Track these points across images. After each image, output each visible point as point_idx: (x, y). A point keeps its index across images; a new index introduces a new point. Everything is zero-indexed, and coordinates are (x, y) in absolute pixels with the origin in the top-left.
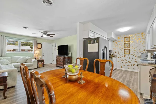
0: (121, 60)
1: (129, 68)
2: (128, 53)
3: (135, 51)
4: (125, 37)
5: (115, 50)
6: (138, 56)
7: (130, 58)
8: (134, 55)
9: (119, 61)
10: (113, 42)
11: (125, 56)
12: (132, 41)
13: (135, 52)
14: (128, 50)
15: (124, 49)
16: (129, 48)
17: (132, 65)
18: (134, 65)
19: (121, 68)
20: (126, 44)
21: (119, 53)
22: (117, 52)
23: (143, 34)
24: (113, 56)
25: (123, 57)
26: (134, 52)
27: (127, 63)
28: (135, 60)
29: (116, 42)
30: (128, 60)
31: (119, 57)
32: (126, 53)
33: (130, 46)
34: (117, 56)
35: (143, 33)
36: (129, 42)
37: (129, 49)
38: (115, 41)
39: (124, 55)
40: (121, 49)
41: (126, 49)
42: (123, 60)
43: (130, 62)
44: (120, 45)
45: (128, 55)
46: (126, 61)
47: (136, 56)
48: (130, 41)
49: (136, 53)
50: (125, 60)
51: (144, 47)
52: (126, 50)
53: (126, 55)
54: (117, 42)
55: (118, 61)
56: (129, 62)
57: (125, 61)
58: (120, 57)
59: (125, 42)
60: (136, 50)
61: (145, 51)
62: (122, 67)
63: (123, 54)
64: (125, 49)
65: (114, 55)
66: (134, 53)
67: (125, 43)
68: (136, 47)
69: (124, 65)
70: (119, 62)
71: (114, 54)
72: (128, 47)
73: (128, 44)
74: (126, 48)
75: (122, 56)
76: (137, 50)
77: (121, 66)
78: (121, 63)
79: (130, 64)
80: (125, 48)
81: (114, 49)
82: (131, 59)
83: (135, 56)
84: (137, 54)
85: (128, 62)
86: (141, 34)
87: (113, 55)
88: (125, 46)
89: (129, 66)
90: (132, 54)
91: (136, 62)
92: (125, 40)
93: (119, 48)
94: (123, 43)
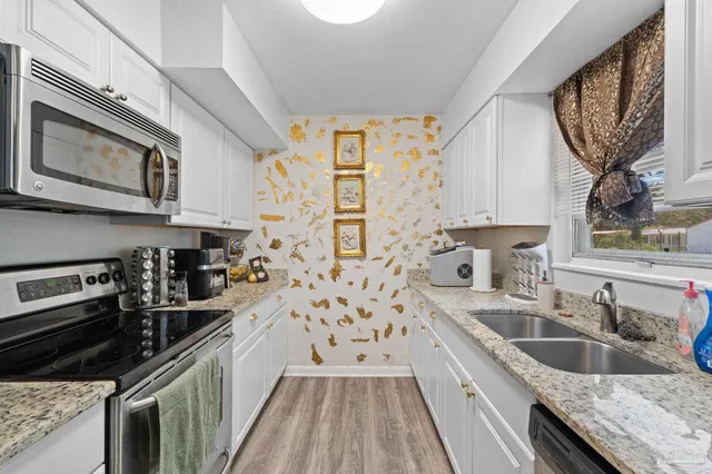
0: (314, 304)
1: (361, 358)
2: (358, 251)
3: (393, 233)
4: (337, 133)
5: (270, 225)
6: (410, 272)
7: (365, 286)
8: (390, 262)
9: (303, 315)
10: (260, 157)
11: (335, 273)
12: (375, 164)
13: (395, 239)
14: (356, 228)
15: (331, 217)
16: (363, 210)
17: (381, 335)
18: (388, 332)
19: (314, 366)
20: (342, 184)
21: (301, 248)
22: (287, 247)
23: (434, 125)
24: (259, 281)
25: (328, 277)
26: (389, 240)
27: (351, 321)
28: (394, 296)
29: (279, 166)
30: (357, 298)
31: (297, 283)
32: (343, 252)
33: (367, 201)
34: (285, 271)
35: (434, 119)
36: (362, 167)
37: (362, 221)
38: (274, 152)
39: (330, 263)
40: (311, 215)
41: (345, 216)
42: (326, 304)
43: (370, 315)
44: (304, 185)
45: (357, 262)
46: (341, 311)
47: (397, 272)
48: (369, 166)
49: (397, 250)
50: (341, 300)
51: (437, 207)
52: (342, 229)
53: (341, 262)
54: (286, 164)
55: (294, 315)
56: (361, 312)
57: (339, 310)
58: (305, 281)
59: (337, 168)
60: (396, 227)
61: (440, 233)
62: (317, 359)
63: (324, 259)
64: (337, 222)
65: (265, 266)
66: (387, 249)
67: (337, 178)
68: (400, 210)
69: (332, 342)
70: (302, 321)
71: (267, 260)
72: (357, 206)
73: (357, 184)
74: (345, 211)
75: (321, 277)
76: (403, 228)
77: (313, 346)
78: (315, 324)
79: (367, 327)
80: (338, 211)
81: (263, 217)
82: (373, 289)
83: (391, 269)
84: (406, 253)
85: (355, 316)
86: (422, 123)
87: (256, 271)
88: (340, 195)
89: (360, 340)
90: (378, 258)
91: (400, 309)
92: (336, 149)
93: (301, 210)
94: (326, 171)
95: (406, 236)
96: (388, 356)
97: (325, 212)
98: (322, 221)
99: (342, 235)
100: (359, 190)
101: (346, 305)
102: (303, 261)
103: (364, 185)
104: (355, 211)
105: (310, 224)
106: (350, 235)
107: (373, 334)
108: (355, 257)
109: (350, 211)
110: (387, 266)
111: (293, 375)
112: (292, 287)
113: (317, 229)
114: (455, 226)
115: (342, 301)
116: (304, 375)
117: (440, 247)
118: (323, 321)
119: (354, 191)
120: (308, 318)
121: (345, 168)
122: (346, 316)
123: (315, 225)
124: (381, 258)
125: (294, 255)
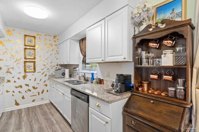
0: (16, 87)
1: (34, 101)
2: (33, 70)
3: (44, 65)
4: (25, 36)
6: (49, 75)
7: (35, 80)
8: (43, 73)
11: (24, 77)
12: (39, 46)
13: (45, 67)
14: (32, 64)
15: (24, 60)
16: (35, 58)
17: (40, 93)
18: (43, 92)
19: (16, 106)
20: (27, 51)
21: (11, 70)
22: (5, 69)
23: (56, 38)
25: (22, 78)
26: (43, 67)
27: (30, 91)
28: (44, 82)
29: (1, 42)
30: (32, 84)
31: (9, 81)
32: (27, 71)
34: (4, 77)
35: (56, 37)
36: (34, 46)
37: (34, 62)
39: (23, 74)
40: (15, 60)
42: (21, 87)
43: (37, 88)
44: (12, 50)
46: (27, 88)
47: (46, 76)
48: (37, 46)
49: (45, 70)
51: (57, 59)
52: (27, 64)
53: (27, 74)
55: (7, 91)
56: (34, 88)
58: (12, 80)
59: (25, 45)
60: (45, 64)
61: (57, 65)
62: (17, 104)
63: (20, 73)
64: (25, 62)
66: (42, 69)
67: (25, 49)
68: (47, 59)
69: (23, 98)
72: (33, 58)
73: (32, 51)
74: (29, 59)
75: (19, 78)
76: (47, 64)
77: (15, 100)
79: (35, 92)
80: (25, 58)
82: (38, 81)
83: (44, 75)
84: (48, 70)
85: (32, 89)
86: (53, 37)
88: (27, 54)
89: (34, 96)
90: (39, 72)
91: (46, 85)
92: (25, 40)
93: (11, 58)
94: (21, 46)
95: (48, 66)
96: (42, 99)
97: (21, 59)
98: (19, 61)
99: (27, 66)
100: (34, 53)
101: (28, 86)
102: (11, 74)
103: (35, 52)
104: (32, 59)
105: (15, 62)
106: (30, 66)
107: (38, 93)
108: (32, 72)
109: (30, 59)
110: (42, 74)
111: (7, 111)
112: (7, 82)
113: (17, 64)
114: (61, 64)
115: (27, 85)
116: (12, 110)
117: (58, 69)
118: (19, 92)
119: (32, 53)
120: (13, 92)
121: (28, 46)
122: (29, 90)
123: (17, 62)
124: (41, 72)
125: (7, 72)
